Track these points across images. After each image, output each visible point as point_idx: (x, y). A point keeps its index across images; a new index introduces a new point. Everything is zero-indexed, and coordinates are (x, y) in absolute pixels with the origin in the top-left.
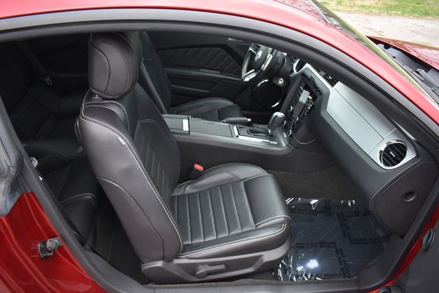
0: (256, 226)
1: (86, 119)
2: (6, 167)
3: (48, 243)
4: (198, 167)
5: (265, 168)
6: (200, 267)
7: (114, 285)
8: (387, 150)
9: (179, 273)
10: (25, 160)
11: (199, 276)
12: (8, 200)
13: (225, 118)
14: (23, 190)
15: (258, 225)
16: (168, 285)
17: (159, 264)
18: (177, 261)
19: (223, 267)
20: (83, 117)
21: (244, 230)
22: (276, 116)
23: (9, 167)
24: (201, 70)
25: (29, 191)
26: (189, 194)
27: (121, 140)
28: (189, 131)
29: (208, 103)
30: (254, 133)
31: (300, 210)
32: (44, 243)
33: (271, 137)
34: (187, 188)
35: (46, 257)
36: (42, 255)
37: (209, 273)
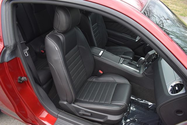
0: (111, 103)
1: (48, 38)
2: (10, 46)
3: (23, 78)
4: (101, 72)
5: (129, 81)
6: (82, 111)
7: (45, 104)
8: (175, 86)
9: (73, 110)
10: (18, 45)
11: (79, 114)
12: (9, 57)
13: (121, 55)
14: (17, 56)
15: (112, 103)
16: (66, 113)
17: (65, 103)
18: (73, 105)
19: (90, 114)
20: (47, 37)
21: (106, 103)
22: (142, 59)
23: (11, 46)
24: (123, 33)
25: (19, 57)
26: (94, 82)
27: (56, 48)
28: (101, 56)
29: (121, 48)
30: (130, 64)
31: (142, 105)
32: (21, 78)
33: (138, 68)
34: (94, 79)
35: (20, 82)
36: (19, 81)
37: (84, 115)
